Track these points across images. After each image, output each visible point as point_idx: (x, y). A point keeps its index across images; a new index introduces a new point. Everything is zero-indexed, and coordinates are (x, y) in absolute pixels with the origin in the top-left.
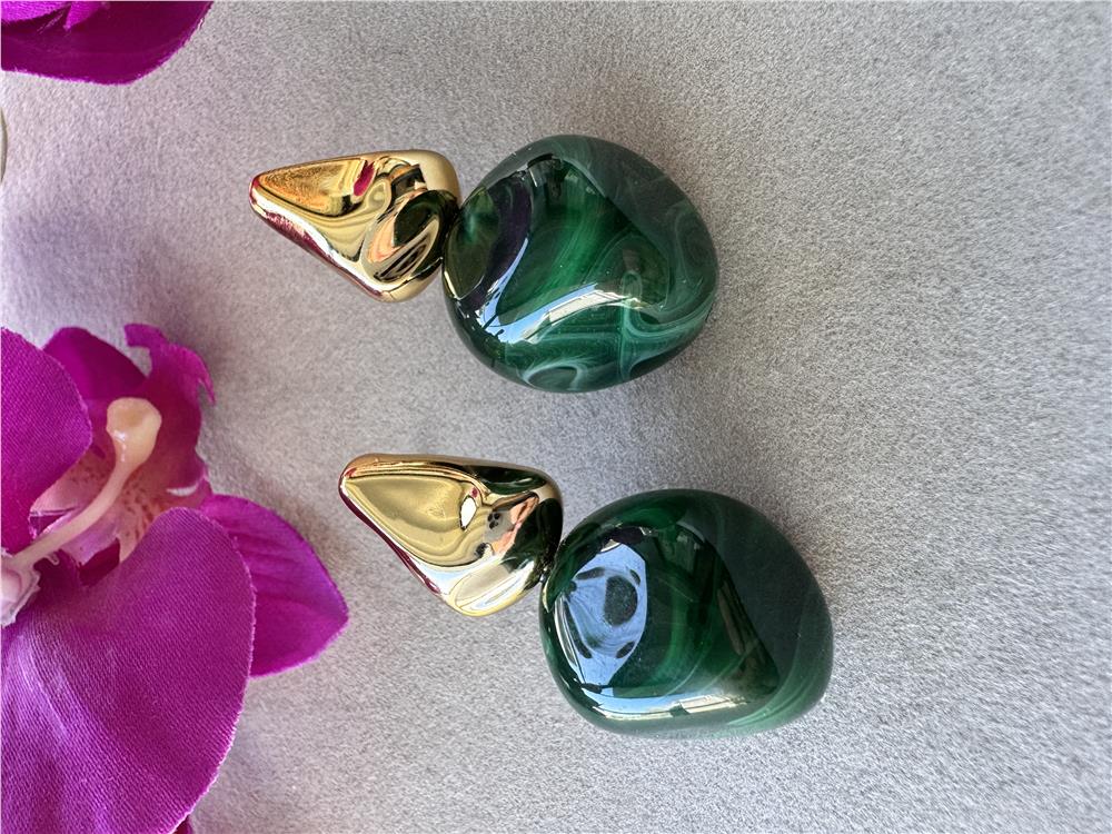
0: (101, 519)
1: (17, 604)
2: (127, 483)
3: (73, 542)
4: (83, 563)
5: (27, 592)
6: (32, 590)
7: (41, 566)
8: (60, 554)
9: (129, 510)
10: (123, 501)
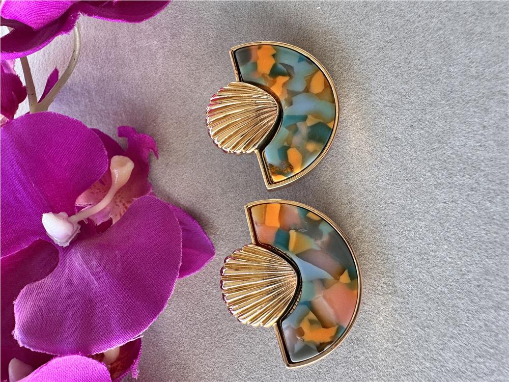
1: (70, 237)
3: (94, 216)
4: (99, 224)
6: (77, 232)
7: (81, 223)
8: (89, 219)
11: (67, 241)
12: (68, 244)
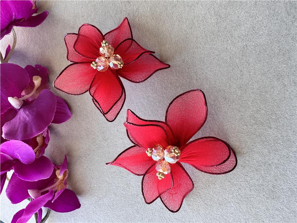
0: (33, 95)
1: (20, 105)
2: (36, 90)
3: (28, 98)
4: (30, 101)
5: (21, 104)
6: (22, 103)
7: (24, 100)
8: (27, 99)
9: (37, 94)
10: (36, 92)
11: (19, 107)
12: (19, 108)
